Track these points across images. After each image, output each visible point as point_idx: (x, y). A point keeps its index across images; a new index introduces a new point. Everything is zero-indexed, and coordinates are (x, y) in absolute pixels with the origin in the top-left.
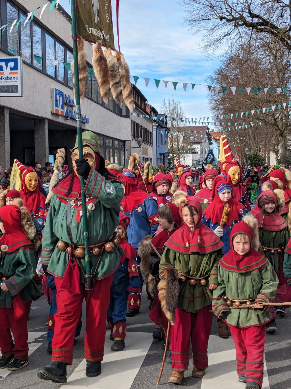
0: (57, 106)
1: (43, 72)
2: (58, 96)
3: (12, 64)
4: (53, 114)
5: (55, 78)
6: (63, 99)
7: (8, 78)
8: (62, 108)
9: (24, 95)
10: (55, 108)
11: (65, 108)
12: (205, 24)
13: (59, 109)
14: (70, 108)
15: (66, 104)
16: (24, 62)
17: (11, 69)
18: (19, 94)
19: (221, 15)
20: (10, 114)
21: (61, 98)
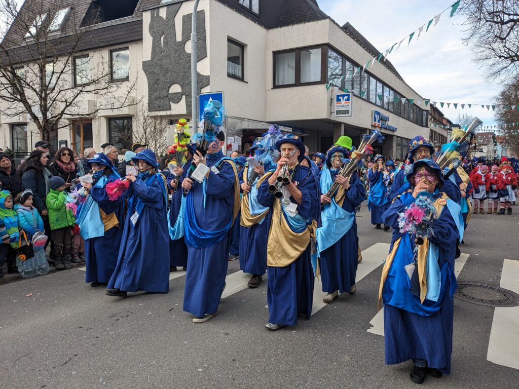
0: (375, 120)
1: (368, 100)
2: (376, 115)
3: (346, 98)
4: (372, 126)
5: (375, 104)
6: (380, 117)
7: (343, 106)
8: (379, 122)
9: (353, 115)
10: (374, 122)
11: (381, 122)
12: (487, 61)
13: (377, 123)
14: (384, 122)
15: (382, 119)
16: (354, 95)
17: (346, 100)
18: (350, 115)
19: (500, 54)
20: (345, 126)
21: (378, 116)
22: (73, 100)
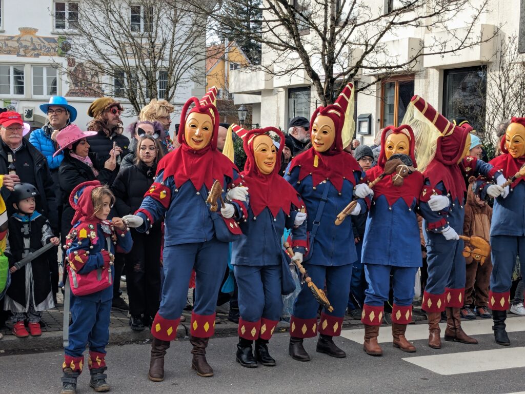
22: (377, 41)
